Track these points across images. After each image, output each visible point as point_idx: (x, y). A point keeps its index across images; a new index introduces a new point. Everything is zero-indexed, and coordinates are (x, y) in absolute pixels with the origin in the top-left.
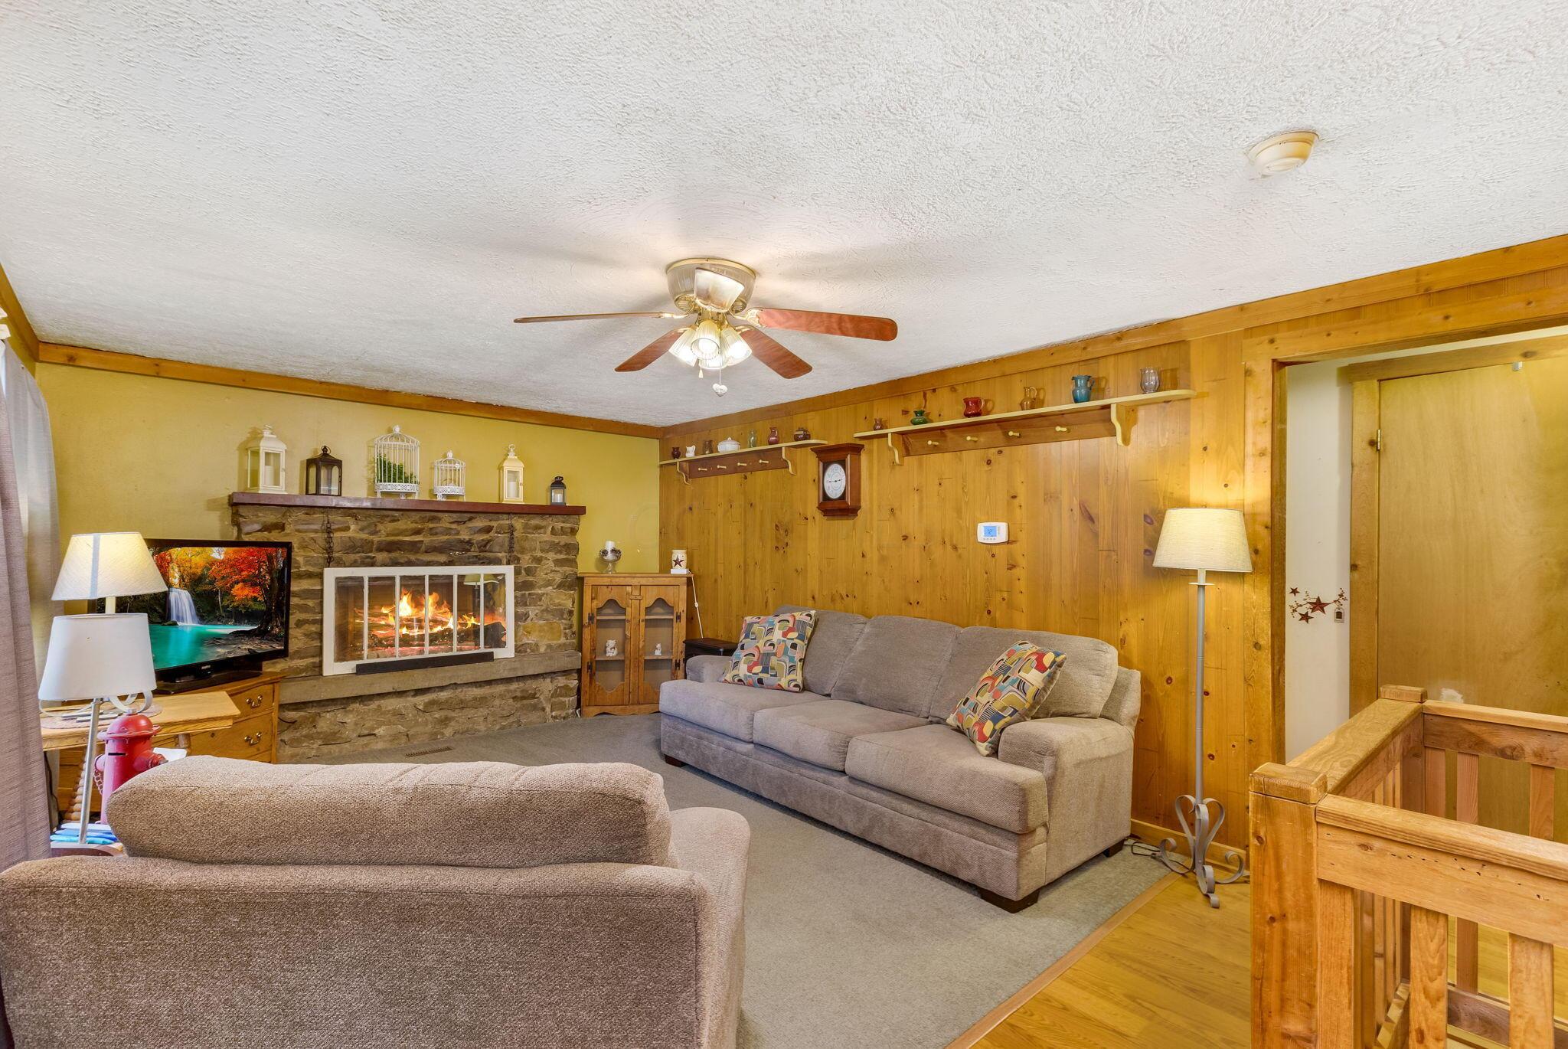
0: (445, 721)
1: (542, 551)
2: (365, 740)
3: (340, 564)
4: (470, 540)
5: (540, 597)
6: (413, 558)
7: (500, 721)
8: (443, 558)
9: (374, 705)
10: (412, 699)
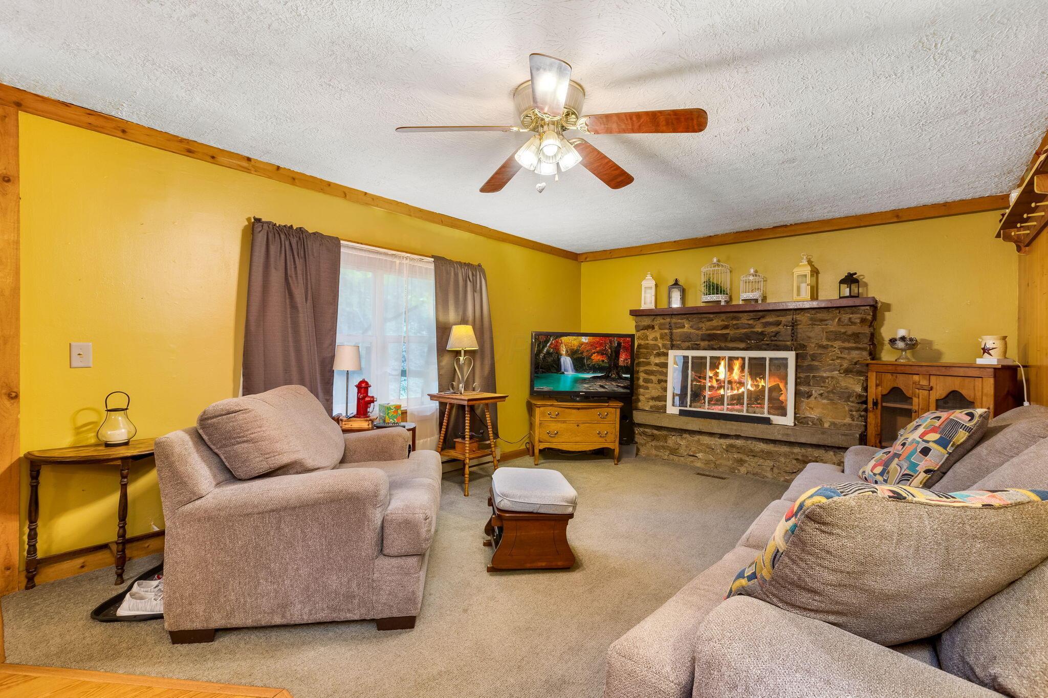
0: (741, 462)
1: (828, 339)
2: (692, 459)
3: (679, 348)
4: (762, 332)
5: (823, 379)
6: (723, 345)
7: (784, 475)
8: (743, 345)
9: (696, 438)
10: (719, 440)
